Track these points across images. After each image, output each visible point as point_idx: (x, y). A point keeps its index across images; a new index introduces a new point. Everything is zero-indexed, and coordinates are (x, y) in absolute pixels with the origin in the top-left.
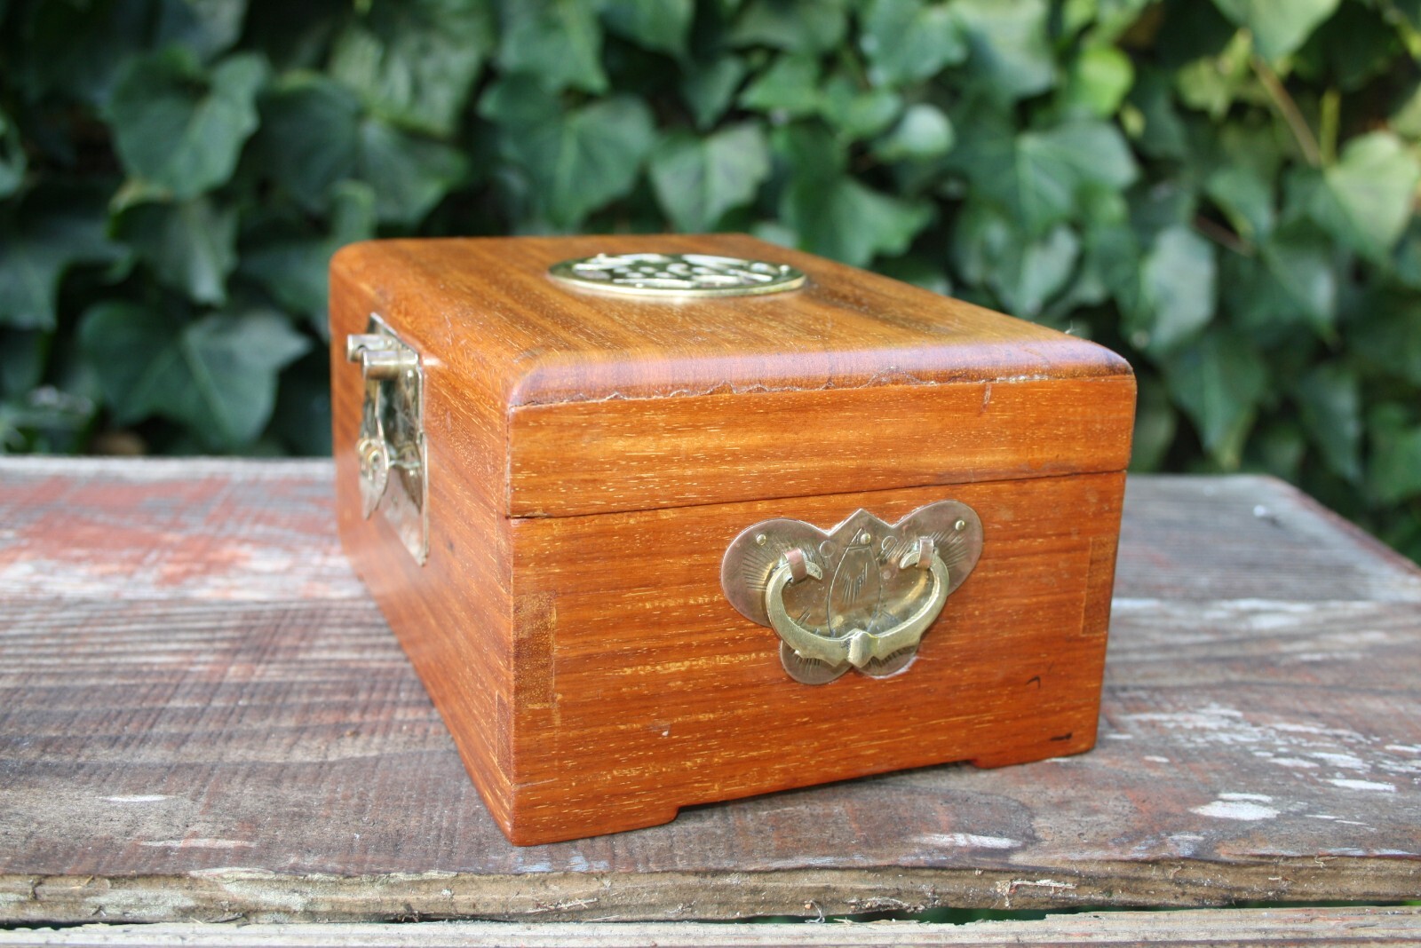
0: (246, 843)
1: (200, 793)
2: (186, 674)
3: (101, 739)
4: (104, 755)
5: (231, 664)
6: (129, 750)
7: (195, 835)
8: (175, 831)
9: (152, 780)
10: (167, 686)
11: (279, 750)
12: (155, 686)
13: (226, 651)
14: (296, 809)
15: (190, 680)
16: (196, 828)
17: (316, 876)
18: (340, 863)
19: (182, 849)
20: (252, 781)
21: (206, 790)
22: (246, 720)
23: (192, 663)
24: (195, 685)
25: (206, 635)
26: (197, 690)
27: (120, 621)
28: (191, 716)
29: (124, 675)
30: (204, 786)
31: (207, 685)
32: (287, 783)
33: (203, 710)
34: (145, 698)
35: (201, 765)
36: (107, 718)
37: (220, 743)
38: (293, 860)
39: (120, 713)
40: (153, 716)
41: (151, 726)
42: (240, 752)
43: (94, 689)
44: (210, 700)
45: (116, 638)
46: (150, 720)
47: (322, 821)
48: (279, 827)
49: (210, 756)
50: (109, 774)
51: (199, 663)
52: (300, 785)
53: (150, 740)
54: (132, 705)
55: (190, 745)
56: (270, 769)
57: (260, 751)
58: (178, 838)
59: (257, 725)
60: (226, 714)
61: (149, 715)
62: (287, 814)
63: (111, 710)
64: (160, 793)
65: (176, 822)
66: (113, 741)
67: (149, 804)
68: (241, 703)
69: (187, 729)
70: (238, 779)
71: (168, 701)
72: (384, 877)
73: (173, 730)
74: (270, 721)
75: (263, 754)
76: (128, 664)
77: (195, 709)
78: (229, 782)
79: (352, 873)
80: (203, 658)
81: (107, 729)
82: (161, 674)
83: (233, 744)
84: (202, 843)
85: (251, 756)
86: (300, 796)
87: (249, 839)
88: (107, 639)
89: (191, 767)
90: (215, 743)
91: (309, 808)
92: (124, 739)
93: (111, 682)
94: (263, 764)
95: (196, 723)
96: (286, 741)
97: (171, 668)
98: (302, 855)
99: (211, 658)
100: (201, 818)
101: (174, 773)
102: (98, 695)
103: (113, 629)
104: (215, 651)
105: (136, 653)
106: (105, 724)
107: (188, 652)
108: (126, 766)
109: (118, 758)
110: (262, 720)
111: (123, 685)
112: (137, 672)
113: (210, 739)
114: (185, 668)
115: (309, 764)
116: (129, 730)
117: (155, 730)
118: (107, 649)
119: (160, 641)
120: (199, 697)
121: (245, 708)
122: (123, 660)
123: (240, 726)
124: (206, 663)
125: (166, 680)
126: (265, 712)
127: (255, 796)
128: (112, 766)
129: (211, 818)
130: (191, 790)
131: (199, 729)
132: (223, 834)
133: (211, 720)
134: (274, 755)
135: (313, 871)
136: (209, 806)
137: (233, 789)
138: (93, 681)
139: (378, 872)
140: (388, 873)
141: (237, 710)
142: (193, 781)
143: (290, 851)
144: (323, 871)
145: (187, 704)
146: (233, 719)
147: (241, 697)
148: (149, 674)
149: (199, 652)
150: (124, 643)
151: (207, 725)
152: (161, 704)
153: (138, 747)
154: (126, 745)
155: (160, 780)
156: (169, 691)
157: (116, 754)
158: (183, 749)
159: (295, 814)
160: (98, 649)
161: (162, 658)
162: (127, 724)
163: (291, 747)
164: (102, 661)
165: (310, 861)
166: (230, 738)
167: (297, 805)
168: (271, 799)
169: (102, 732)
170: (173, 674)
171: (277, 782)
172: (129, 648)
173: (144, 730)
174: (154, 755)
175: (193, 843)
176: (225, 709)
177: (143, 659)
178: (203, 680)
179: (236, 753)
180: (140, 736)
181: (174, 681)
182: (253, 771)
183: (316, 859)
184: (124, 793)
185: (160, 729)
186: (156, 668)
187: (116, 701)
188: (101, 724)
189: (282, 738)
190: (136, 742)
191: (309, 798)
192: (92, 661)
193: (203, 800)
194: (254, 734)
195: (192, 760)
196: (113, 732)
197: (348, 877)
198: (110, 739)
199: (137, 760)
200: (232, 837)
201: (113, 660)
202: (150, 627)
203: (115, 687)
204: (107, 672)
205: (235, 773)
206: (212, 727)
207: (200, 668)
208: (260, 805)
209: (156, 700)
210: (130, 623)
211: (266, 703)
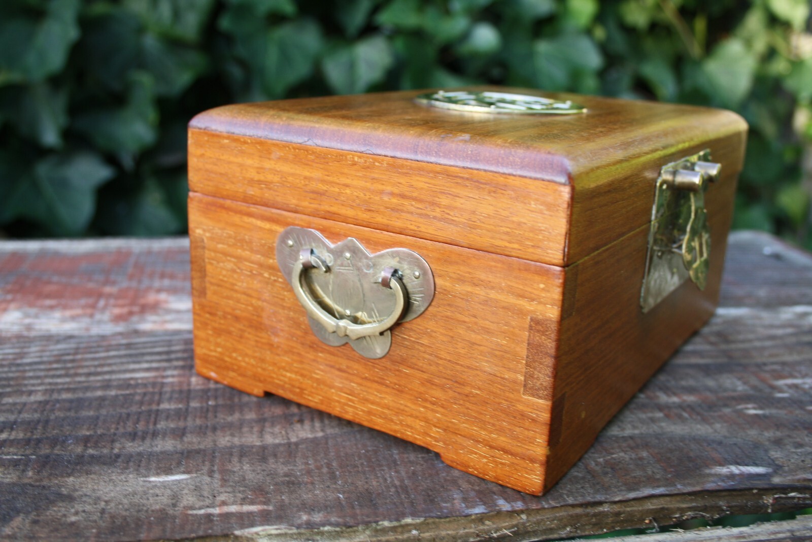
0: (265, 507)
1: (213, 471)
2: (163, 384)
3: (124, 435)
4: (132, 447)
5: (191, 376)
6: (148, 442)
7: (224, 503)
8: (208, 502)
9: (174, 463)
10: (153, 393)
11: (254, 436)
12: (145, 394)
13: (183, 367)
14: (287, 479)
15: (167, 389)
16: (222, 497)
17: (327, 528)
18: (339, 517)
19: (220, 515)
20: (245, 460)
21: (216, 468)
22: (220, 416)
23: (163, 377)
24: (173, 392)
25: (164, 357)
26: (176, 396)
27: (100, 349)
28: (180, 415)
29: (119, 387)
30: (213, 466)
31: (181, 392)
32: (271, 460)
33: (187, 410)
34: (141, 403)
35: (204, 451)
36: (121, 419)
37: (209, 433)
38: (305, 517)
39: (128, 415)
40: (153, 416)
41: (155, 424)
42: (227, 438)
43: (103, 399)
44: (188, 402)
45: (102, 362)
46: (152, 419)
47: (310, 486)
48: (282, 493)
49: (206, 443)
50: (140, 461)
51: (167, 377)
52: (281, 460)
53: (159, 434)
54: (134, 409)
55: (189, 435)
56: (254, 450)
57: (240, 437)
58: (212, 506)
59: (230, 419)
60: (204, 412)
61: (150, 415)
62: (283, 483)
63: (121, 414)
64: (184, 473)
65: (206, 494)
66: (133, 436)
67: (179, 481)
68: (210, 403)
69: (181, 424)
70: (235, 459)
71: (158, 404)
72: (374, 525)
73: (172, 425)
74: (237, 416)
75: (243, 440)
76: (119, 379)
77: (180, 409)
78: (230, 461)
79: (351, 524)
80: (169, 373)
81: (124, 428)
82: (145, 385)
83: (219, 433)
84: (233, 509)
85: (236, 441)
86: (286, 469)
87: (264, 503)
88: (96, 363)
89: (198, 452)
90: (205, 434)
91: (296, 477)
92: (140, 434)
93: (113, 393)
94: (248, 447)
95: (185, 419)
96: (255, 429)
97: (151, 380)
98: (309, 514)
99: (175, 372)
100: (222, 490)
101: (188, 457)
102: (107, 402)
103: (97, 355)
104: (176, 368)
105: (120, 372)
106: (122, 424)
107: (157, 369)
108: (151, 454)
109: (141, 448)
110: (231, 415)
111: (122, 395)
112: (126, 384)
113: (201, 431)
114: (160, 380)
115: (280, 444)
116: (141, 427)
117: (159, 426)
118: (99, 370)
119: (134, 362)
120: (179, 401)
121: (216, 406)
122: (114, 377)
123: (217, 420)
124: (173, 376)
125: (151, 390)
126: (231, 409)
127: (254, 471)
128: (140, 454)
129: (229, 489)
130: (205, 469)
131: (190, 423)
132: (244, 501)
133: (195, 417)
134: (252, 439)
135: (324, 525)
136: (224, 481)
137: (235, 465)
138: (99, 393)
139: (370, 522)
140: (376, 522)
141: (211, 409)
142: (203, 462)
143: (299, 510)
144: (330, 524)
145: (173, 406)
146: (210, 415)
147: (208, 399)
148: (137, 386)
149: (165, 369)
150: (110, 365)
151: (194, 420)
152: (154, 407)
153: (152, 439)
154: (143, 439)
155: (179, 464)
156: (156, 398)
157: (140, 446)
158: (185, 439)
159: (288, 482)
160: (92, 370)
161: (141, 373)
162: (137, 423)
163: (261, 432)
164: (99, 378)
165: (317, 517)
166: (214, 429)
167: (286, 475)
168: (265, 473)
169: (121, 430)
170: (154, 384)
171: (264, 459)
172: (115, 368)
173: (151, 427)
174: (167, 445)
175: (226, 509)
176: (202, 408)
177: (128, 376)
178: (177, 388)
179: (224, 440)
180: (151, 431)
181: (156, 391)
182: (244, 452)
183: (321, 515)
184: (158, 474)
185: (161, 425)
186: (140, 381)
187: (122, 406)
188: (118, 423)
189: (252, 427)
190: (149, 436)
191: (292, 470)
192: (92, 378)
193: (217, 475)
194: (230, 426)
195: (196, 447)
196: (129, 429)
197: (350, 527)
198: (130, 434)
199: (158, 449)
200: (252, 503)
201: (107, 377)
202: (123, 352)
203: (117, 396)
204: (107, 386)
205: (231, 454)
206: (198, 422)
207: (170, 380)
208: (260, 477)
209: (150, 404)
210: (108, 351)
211: (228, 402)
